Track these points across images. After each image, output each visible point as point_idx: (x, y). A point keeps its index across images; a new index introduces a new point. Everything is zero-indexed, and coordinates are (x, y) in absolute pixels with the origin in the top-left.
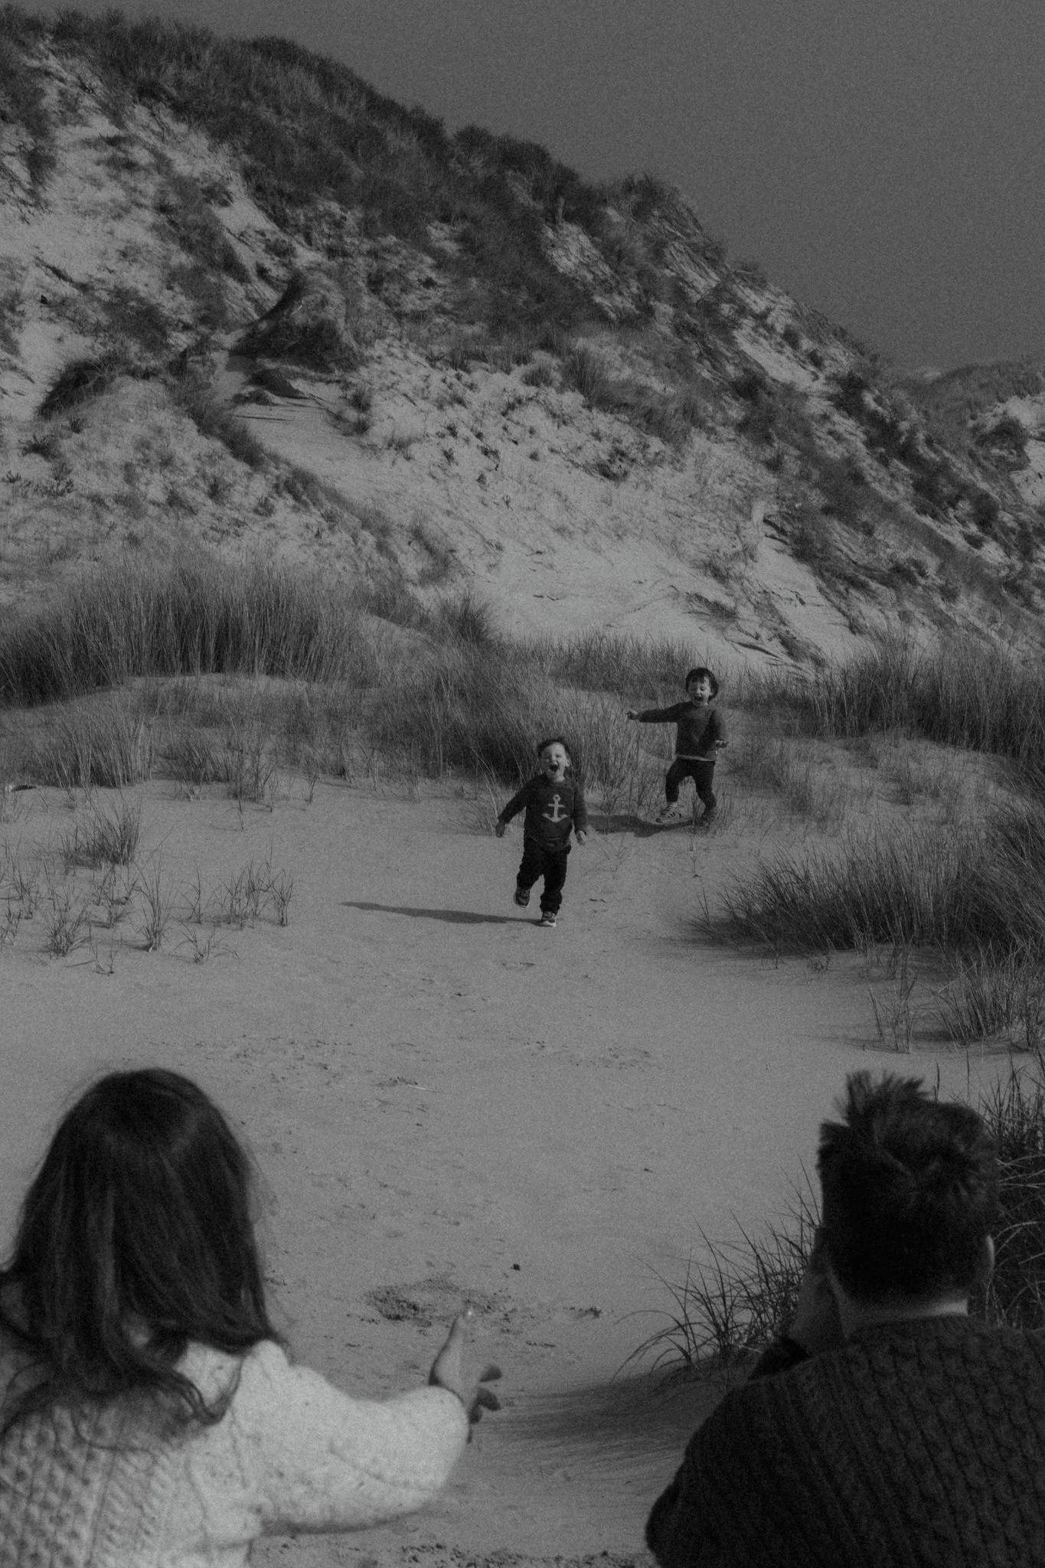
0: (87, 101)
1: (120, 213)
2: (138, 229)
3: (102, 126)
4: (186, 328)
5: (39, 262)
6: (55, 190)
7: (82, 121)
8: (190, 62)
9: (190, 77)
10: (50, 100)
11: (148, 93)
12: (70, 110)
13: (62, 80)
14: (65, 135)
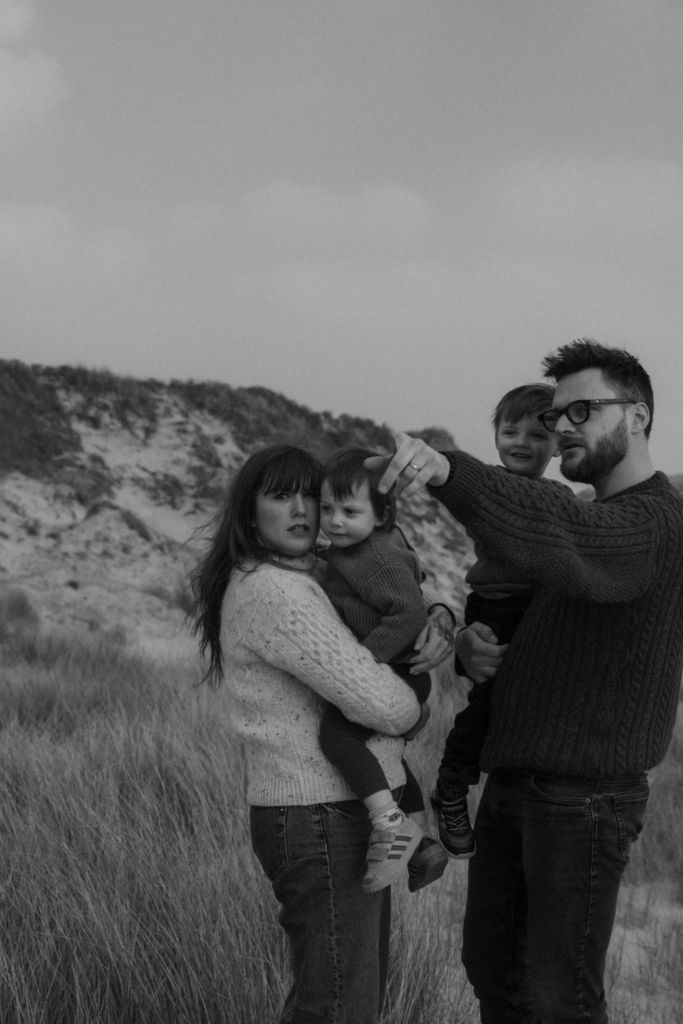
1: (176, 448)
2: (182, 454)
3: (179, 418)
4: (192, 487)
5: (138, 466)
6: (155, 440)
7: (171, 416)
8: (217, 396)
9: (215, 400)
10: (161, 410)
11: (200, 406)
12: (168, 413)
13: (167, 402)
14: (164, 421)
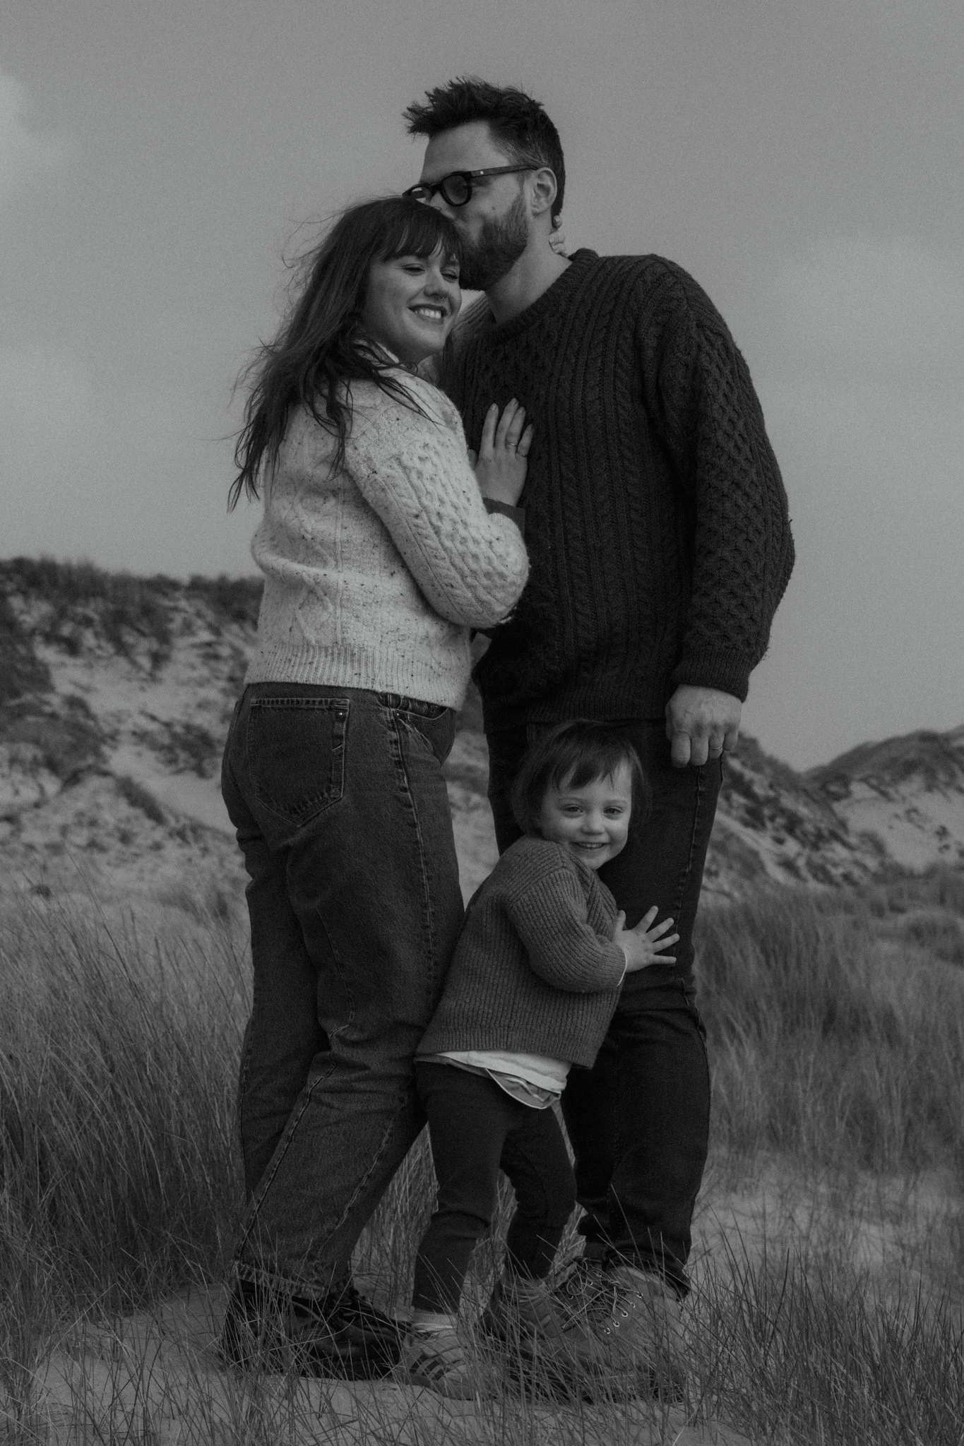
0: (199, 623)
1: (202, 683)
2: (212, 693)
3: (205, 636)
5: (143, 713)
6: (167, 673)
7: (193, 634)
10: (176, 623)
11: (239, 616)
12: (188, 628)
13: (186, 612)
14: (181, 642)
